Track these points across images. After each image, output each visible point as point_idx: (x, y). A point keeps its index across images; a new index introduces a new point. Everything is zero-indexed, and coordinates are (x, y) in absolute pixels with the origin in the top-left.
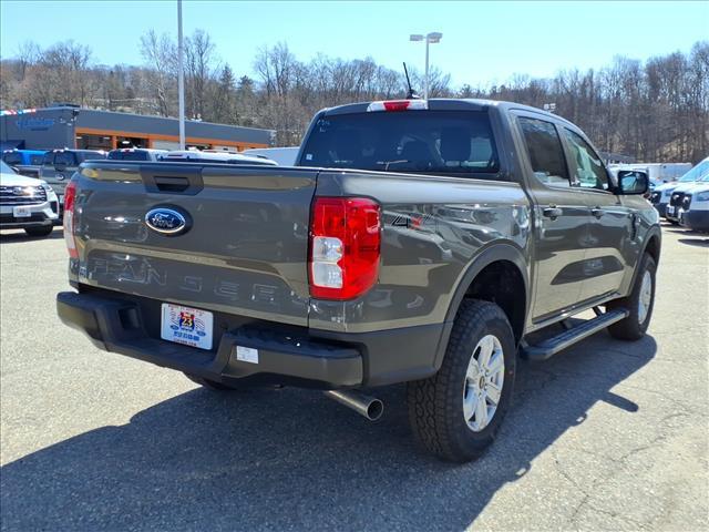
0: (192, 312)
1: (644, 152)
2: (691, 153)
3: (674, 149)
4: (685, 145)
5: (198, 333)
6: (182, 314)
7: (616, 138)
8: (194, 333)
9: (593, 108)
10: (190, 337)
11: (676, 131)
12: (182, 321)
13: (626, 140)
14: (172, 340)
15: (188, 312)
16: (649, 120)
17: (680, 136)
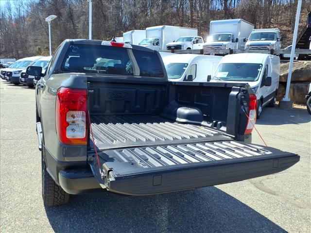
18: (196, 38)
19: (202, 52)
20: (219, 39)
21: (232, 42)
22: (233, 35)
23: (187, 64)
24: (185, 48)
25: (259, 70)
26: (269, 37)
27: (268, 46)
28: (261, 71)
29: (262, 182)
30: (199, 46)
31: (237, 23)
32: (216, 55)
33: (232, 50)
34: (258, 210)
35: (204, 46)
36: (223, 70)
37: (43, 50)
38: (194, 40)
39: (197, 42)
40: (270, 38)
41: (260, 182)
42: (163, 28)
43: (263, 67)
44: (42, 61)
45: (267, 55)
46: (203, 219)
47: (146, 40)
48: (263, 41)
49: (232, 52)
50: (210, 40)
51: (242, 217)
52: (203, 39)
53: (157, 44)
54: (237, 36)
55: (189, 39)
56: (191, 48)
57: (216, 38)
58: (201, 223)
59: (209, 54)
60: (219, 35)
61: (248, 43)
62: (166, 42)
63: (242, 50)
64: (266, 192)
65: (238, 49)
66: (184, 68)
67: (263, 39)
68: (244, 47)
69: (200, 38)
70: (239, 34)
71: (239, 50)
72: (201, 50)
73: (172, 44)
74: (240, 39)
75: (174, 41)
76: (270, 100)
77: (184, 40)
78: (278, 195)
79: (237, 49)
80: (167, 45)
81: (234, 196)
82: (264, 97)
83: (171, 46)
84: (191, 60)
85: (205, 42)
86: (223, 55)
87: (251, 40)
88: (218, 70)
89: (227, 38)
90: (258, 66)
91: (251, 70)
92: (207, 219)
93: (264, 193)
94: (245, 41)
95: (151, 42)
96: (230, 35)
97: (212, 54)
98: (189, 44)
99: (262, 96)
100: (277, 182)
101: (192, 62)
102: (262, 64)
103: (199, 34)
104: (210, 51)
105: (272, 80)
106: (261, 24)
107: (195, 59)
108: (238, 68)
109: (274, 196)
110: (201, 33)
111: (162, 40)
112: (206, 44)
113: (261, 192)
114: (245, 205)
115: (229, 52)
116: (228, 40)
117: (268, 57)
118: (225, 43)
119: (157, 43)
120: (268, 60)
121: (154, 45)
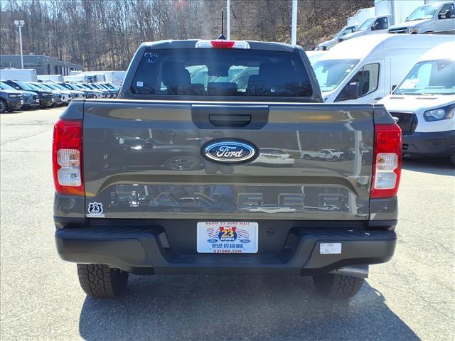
0: (234, 225)
1: (88, 61)
2: (120, 63)
3: (108, 59)
4: (115, 57)
5: (242, 241)
6: (222, 229)
7: (64, 50)
9: (43, 23)
10: (233, 246)
11: (107, 45)
13: (73, 51)
14: (211, 251)
15: (225, 225)
16: (88, 36)
17: (111, 49)
121: (440, 17)
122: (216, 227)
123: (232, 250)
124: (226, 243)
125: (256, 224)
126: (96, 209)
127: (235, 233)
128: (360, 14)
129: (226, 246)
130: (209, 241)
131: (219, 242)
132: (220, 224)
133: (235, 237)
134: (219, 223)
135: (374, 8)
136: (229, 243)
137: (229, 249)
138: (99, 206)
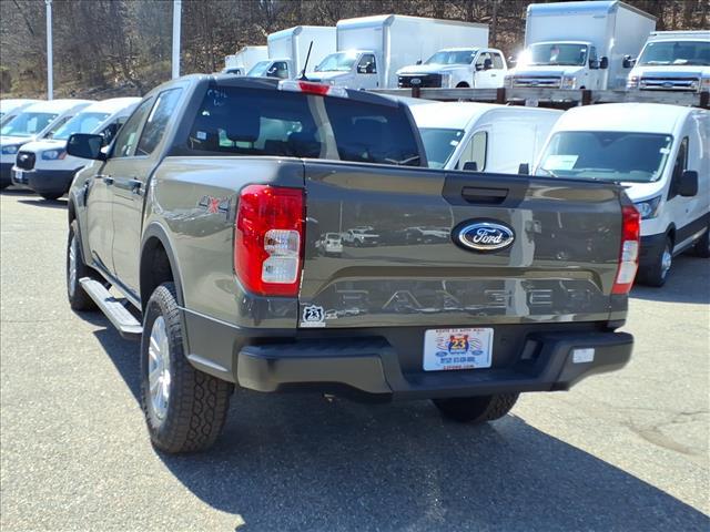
0: (465, 332)
5: (473, 353)
6: (452, 337)
8: (469, 354)
10: (463, 360)
12: (451, 344)
14: (440, 368)
15: (458, 333)
18: (484, 54)
19: (500, 97)
20: (553, 58)
21: (591, 67)
22: (593, 48)
23: (463, 131)
24: (451, 84)
25: (662, 150)
26: (697, 55)
27: (694, 83)
28: (670, 154)
29: (660, 428)
30: (494, 79)
31: (605, 13)
32: (541, 105)
33: (590, 92)
34: (646, 477)
35: (508, 79)
36: (564, 151)
37: (15, 79)
38: (478, 59)
39: (487, 65)
40: (700, 57)
41: (655, 428)
42: (386, 23)
43: (675, 142)
44: (33, 115)
45: (689, 109)
46: (518, 489)
47: (338, 57)
48: (680, 68)
49: (588, 98)
50: (526, 61)
51: (607, 488)
52: (506, 57)
53: (370, 69)
54: (605, 49)
55: (465, 58)
56: (471, 83)
57: (544, 56)
58: (514, 495)
59: (522, 103)
60: (553, 47)
61: (638, 71)
62: (395, 66)
63: (619, 94)
64: (667, 448)
65: (609, 88)
66: (454, 143)
67: (678, 61)
68: (624, 83)
69: (497, 55)
70: (612, 44)
71: (610, 93)
72: (499, 90)
73: (412, 70)
74: (614, 58)
75: (420, 63)
76: (696, 236)
77: (450, 61)
78: (695, 454)
79: (604, 88)
80: (399, 72)
81: (589, 452)
82: (678, 228)
83: (412, 77)
84: (473, 122)
85: (510, 66)
86: (565, 106)
87: (646, 64)
88: (550, 148)
89: (576, 55)
90: (661, 140)
91: (642, 151)
92: (527, 489)
93: (660, 448)
94: (627, 65)
95: (350, 64)
96: (585, 46)
97: (532, 104)
98: (463, 72)
99: (672, 225)
100: (695, 429)
101: (474, 128)
102: (671, 136)
103: (493, 42)
104: (525, 93)
105: (700, 181)
106: (677, 10)
107: (483, 118)
108: (605, 145)
109: (684, 455)
110: (498, 37)
111: (384, 57)
112: (513, 72)
113: (654, 446)
114: (614, 468)
115: (579, 96)
116: (579, 61)
117: (691, 114)
118: (570, 70)
119: (369, 65)
120: (689, 123)
121: (359, 71)
122: (446, 335)
123: (463, 365)
124: (456, 356)
125: (491, 331)
126: (314, 314)
127: (467, 344)
128: (245, 54)
129: (457, 361)
130: (437, 354)
131: (449, 356)
132: (451, 332)
133: (467, 348)
134: (451, 330)
135: (265, 48)
136: (461, 356)
137: (460, 363)
138: (319, 310)
